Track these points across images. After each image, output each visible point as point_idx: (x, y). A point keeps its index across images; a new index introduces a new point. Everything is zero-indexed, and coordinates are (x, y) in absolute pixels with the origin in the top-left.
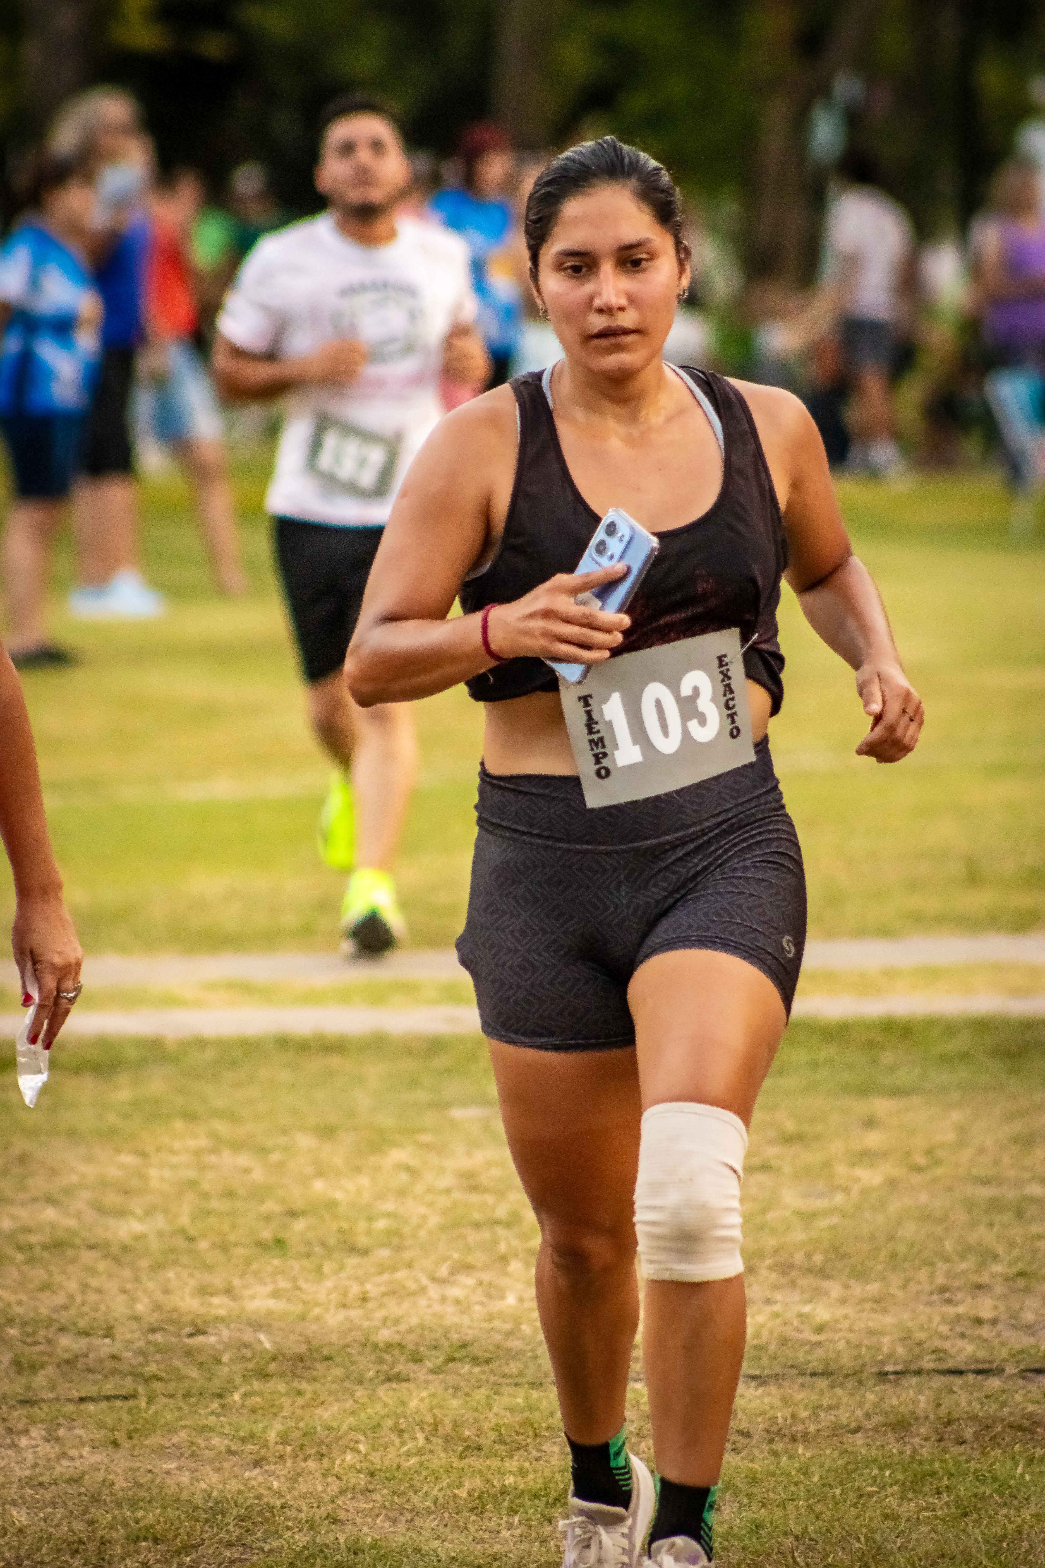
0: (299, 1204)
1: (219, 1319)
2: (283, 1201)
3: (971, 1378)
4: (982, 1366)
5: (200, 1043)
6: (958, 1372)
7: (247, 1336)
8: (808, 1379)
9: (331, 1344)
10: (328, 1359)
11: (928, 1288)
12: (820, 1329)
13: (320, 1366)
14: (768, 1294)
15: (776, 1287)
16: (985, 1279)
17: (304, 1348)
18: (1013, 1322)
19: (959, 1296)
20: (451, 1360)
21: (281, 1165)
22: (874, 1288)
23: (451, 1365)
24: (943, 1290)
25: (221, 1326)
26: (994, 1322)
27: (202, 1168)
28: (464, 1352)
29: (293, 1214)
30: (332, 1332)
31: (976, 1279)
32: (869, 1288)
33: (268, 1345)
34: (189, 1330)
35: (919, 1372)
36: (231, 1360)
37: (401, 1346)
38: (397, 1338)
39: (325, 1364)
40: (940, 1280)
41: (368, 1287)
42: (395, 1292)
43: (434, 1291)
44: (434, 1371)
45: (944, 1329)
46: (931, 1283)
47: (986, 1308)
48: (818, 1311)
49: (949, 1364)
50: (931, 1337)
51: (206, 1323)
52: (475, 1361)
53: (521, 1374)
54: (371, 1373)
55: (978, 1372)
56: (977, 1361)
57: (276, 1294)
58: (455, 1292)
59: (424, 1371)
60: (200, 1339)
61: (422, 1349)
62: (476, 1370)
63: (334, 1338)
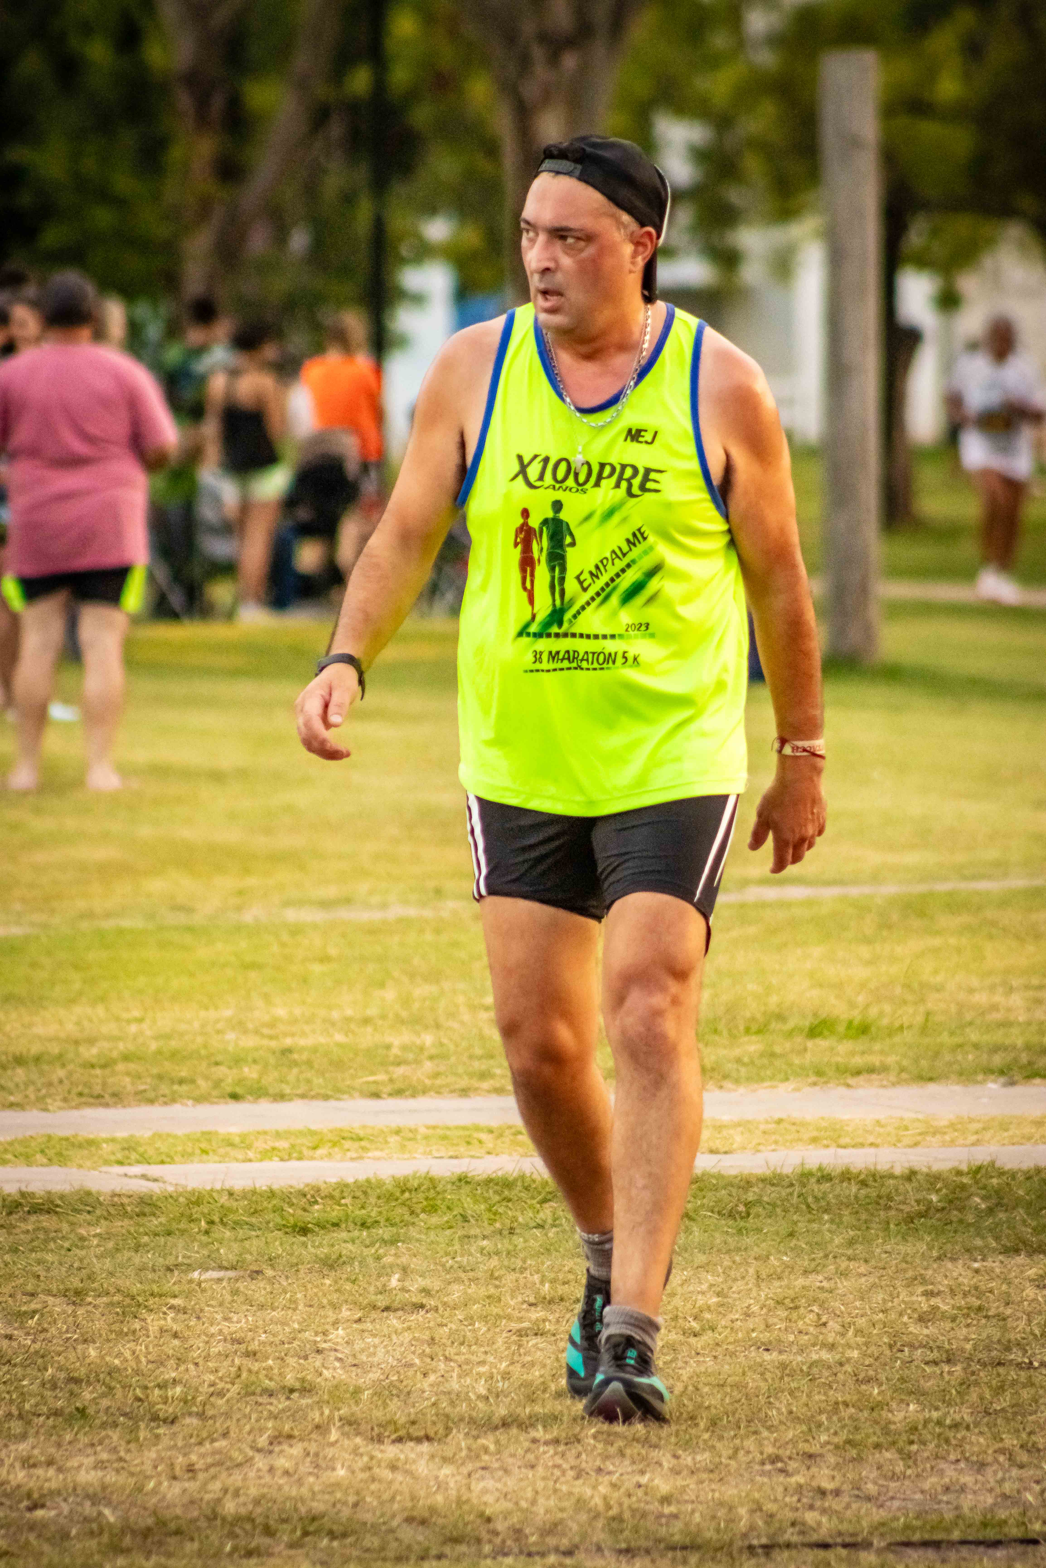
1: (54, 1493)
3: (844, 1552)
4: (848, 1540)
6: (825, 1546)
7: (88, 1509)
8: (679, 1554)
9: (177, 1517)
10: (178, 1532)
11: (759, 1457)
12: (666, 1500)
13: (172, 1541)
14: (598, 1463)
15: (606, 1457)
16: (815, 1449)
17: (150, 1521)
18: (856, 1492)
19: (792, 1465)
20: (306, 1533)
22: (704, 1457)
23: (307, 1539)
24: (775, 1459)
25: (59, 1500)
26: (837, 1493)
28: (316, 1524)
30: (175, 1506)
31: (806, 1447)
32: (699, 1458)
33: (112, 1519)
34: (26, 1503)
35: (788, 1546)
36: (78, 1534)
37: (250, 1519)
38: (243, 1511)
39: (178, 1538)
40: (770, 1450)
41: (194, 1457)
42: (223, 1463)
43: (261, 1462)
44: (292, 1546)
45: (791, 1500)
46: (762, 1453)
47: (824, 1478)
48: (656, 1481)
49: (815, 1537)
50: (782, 1508)
51: (42, 1496)
52: (332, 1535)
53: (382, 1549)
54: (228, 1548)
55: (845, 1546)
56: (840, 1534)
57: (100, 1465)
58: (282, 1463)
59: (282, 1546)
60: (40, 1513)
61: (272, 1522)
62: (335, 1544)
63: (178, 1511)
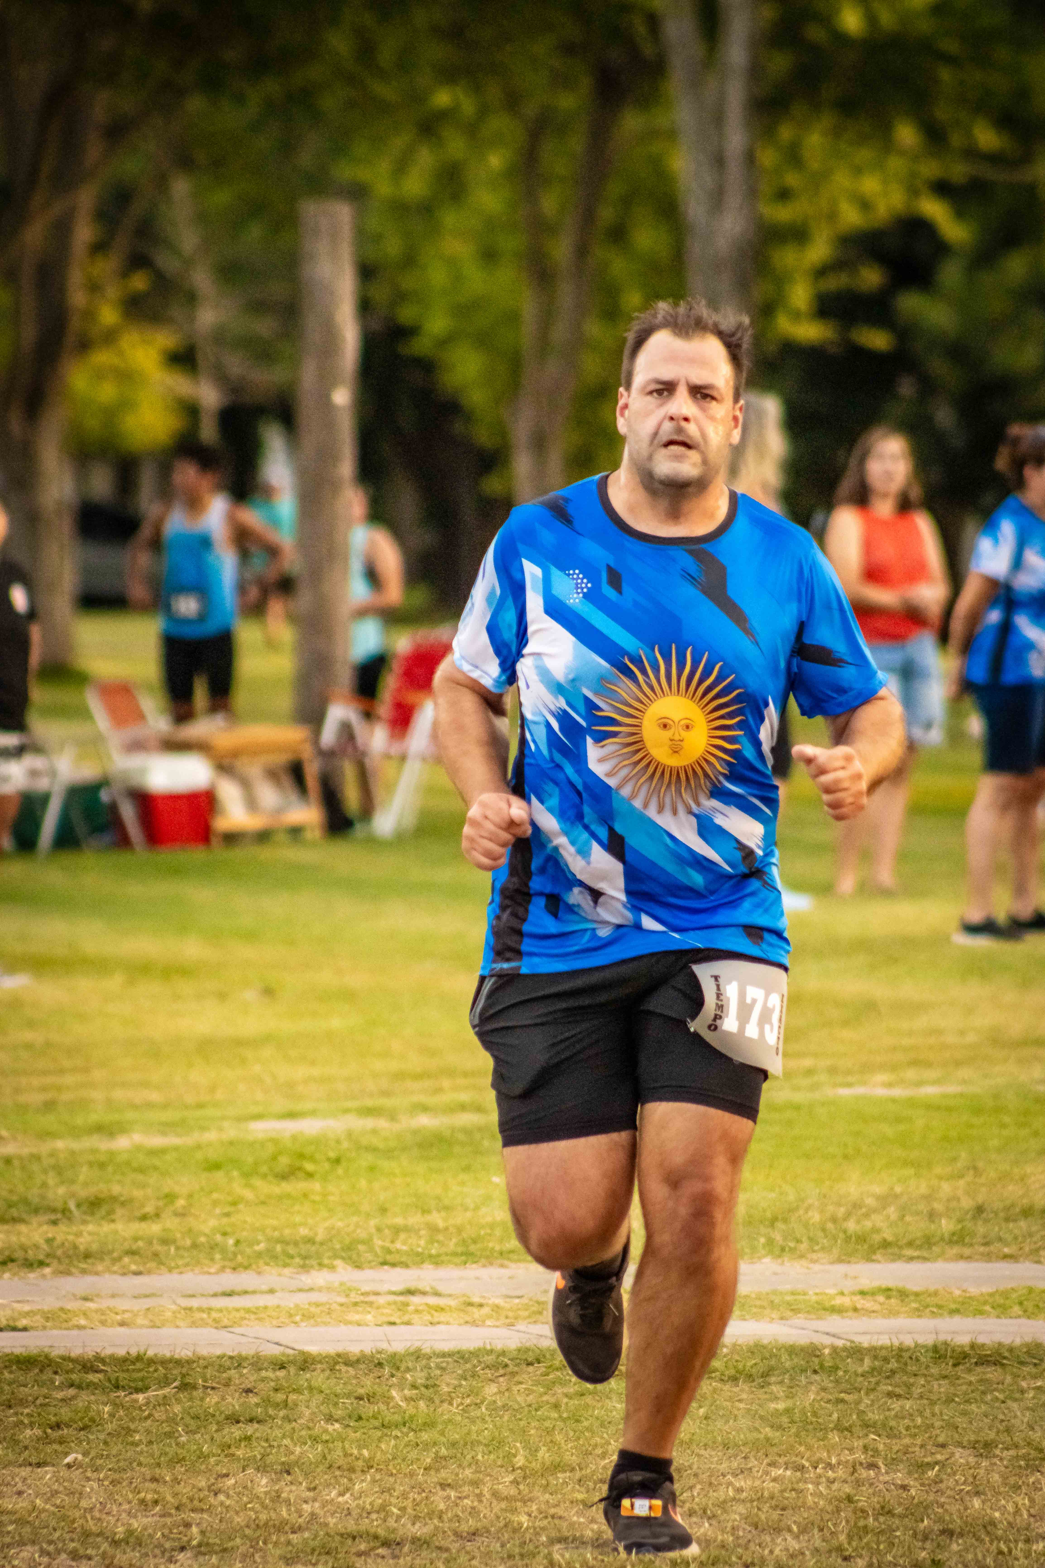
0: (957, 1524)
2: (940, 1520)
5: (856, 1352)
21: (937, 1481)
27: (858, 1483)
29: (949, 1533)
